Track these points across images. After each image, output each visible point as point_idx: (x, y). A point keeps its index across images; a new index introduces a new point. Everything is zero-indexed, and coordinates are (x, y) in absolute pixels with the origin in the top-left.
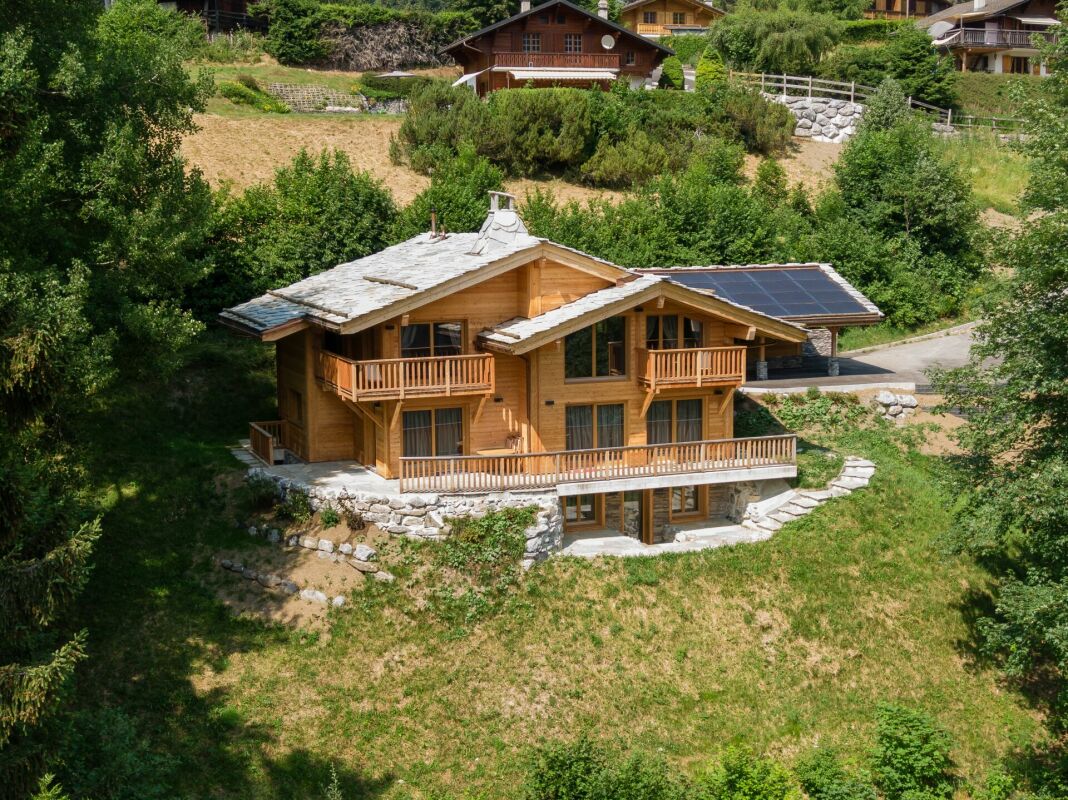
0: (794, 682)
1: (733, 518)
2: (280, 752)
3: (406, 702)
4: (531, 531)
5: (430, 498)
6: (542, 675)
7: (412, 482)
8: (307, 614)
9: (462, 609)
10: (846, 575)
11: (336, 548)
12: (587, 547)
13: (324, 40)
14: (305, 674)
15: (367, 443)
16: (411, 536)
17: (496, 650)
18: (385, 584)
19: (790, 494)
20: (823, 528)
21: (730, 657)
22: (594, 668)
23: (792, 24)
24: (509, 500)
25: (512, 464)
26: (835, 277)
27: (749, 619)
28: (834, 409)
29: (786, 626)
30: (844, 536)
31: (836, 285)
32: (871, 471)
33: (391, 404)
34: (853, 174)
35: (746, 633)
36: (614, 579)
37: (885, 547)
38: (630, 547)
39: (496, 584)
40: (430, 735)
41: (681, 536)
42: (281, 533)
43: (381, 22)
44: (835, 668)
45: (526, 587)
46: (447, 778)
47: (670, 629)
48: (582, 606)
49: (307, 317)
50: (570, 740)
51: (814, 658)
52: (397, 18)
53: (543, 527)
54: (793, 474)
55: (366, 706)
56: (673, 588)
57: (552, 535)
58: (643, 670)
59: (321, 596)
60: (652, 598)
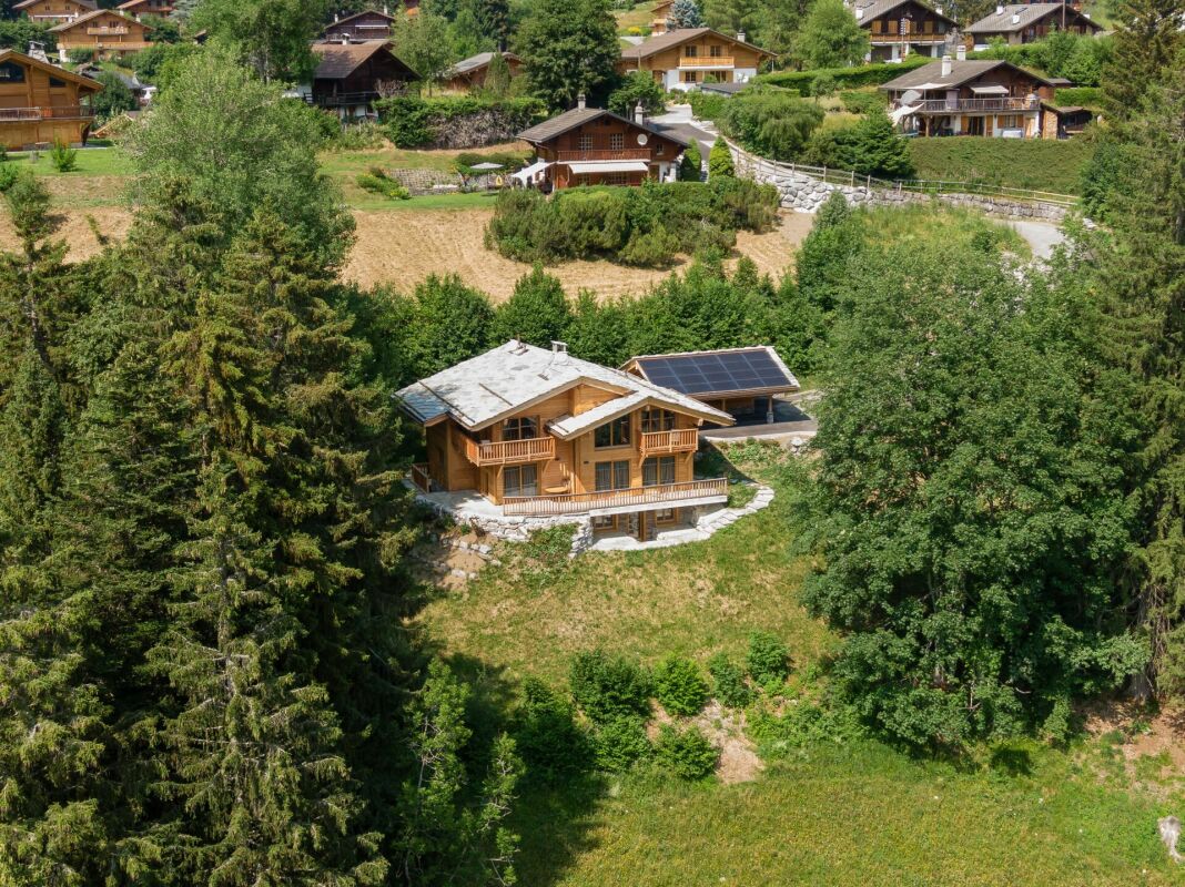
0: (713, 618)
1: (691, 524)
2: (449, 654)
3: (509, 630)
4: (575, 537)
5: (520, 519)
6: (578, 616)
7: (510, 507)
8: (456, 584)
9: (538, 580)
10: (748, 560)
11: (469, 547)
12: (607, 544)
13: (430, 128)
14: (457, 615)
15: (483, 481)
16: (510, 540)
17: (555, 603)
18: (496, 567)
19: (724, 511)
20: (738, 533)
21: (680, 606)
22: (606, 612)
23: (786, 109)
24: (563, 520)
25: (565, 496)
26: (775, 357)
27: (692, 585)
28: (762, 451)
29: (712, 589)
30: (751, 537)
31: (773, 364)
32: (772, 497)
33: (498, 466)
34: (807, 261)
35: (690, 593)
36: (619, 564)
37: (772, 543)
38: (630, 543)
39: (556, 567)
40: (522, 646)
41: (660, 535)
42: (438, 537)
43: (472, 112)
44: (735, 611)
45: (572, 568)
46: (531, 667)
47: (648, 591)
48: (602, 579)
49: (449, 413)
50: (592, 648)
51: (725, 606)
52: (484, 108)
53: (581, 535)
54: (725, 500)
55: (489, 631)
56: (651, 568)
57: (586, 539)
58: (633, 612)
59: (463, 573)
60: (639, 574)
